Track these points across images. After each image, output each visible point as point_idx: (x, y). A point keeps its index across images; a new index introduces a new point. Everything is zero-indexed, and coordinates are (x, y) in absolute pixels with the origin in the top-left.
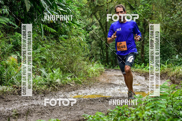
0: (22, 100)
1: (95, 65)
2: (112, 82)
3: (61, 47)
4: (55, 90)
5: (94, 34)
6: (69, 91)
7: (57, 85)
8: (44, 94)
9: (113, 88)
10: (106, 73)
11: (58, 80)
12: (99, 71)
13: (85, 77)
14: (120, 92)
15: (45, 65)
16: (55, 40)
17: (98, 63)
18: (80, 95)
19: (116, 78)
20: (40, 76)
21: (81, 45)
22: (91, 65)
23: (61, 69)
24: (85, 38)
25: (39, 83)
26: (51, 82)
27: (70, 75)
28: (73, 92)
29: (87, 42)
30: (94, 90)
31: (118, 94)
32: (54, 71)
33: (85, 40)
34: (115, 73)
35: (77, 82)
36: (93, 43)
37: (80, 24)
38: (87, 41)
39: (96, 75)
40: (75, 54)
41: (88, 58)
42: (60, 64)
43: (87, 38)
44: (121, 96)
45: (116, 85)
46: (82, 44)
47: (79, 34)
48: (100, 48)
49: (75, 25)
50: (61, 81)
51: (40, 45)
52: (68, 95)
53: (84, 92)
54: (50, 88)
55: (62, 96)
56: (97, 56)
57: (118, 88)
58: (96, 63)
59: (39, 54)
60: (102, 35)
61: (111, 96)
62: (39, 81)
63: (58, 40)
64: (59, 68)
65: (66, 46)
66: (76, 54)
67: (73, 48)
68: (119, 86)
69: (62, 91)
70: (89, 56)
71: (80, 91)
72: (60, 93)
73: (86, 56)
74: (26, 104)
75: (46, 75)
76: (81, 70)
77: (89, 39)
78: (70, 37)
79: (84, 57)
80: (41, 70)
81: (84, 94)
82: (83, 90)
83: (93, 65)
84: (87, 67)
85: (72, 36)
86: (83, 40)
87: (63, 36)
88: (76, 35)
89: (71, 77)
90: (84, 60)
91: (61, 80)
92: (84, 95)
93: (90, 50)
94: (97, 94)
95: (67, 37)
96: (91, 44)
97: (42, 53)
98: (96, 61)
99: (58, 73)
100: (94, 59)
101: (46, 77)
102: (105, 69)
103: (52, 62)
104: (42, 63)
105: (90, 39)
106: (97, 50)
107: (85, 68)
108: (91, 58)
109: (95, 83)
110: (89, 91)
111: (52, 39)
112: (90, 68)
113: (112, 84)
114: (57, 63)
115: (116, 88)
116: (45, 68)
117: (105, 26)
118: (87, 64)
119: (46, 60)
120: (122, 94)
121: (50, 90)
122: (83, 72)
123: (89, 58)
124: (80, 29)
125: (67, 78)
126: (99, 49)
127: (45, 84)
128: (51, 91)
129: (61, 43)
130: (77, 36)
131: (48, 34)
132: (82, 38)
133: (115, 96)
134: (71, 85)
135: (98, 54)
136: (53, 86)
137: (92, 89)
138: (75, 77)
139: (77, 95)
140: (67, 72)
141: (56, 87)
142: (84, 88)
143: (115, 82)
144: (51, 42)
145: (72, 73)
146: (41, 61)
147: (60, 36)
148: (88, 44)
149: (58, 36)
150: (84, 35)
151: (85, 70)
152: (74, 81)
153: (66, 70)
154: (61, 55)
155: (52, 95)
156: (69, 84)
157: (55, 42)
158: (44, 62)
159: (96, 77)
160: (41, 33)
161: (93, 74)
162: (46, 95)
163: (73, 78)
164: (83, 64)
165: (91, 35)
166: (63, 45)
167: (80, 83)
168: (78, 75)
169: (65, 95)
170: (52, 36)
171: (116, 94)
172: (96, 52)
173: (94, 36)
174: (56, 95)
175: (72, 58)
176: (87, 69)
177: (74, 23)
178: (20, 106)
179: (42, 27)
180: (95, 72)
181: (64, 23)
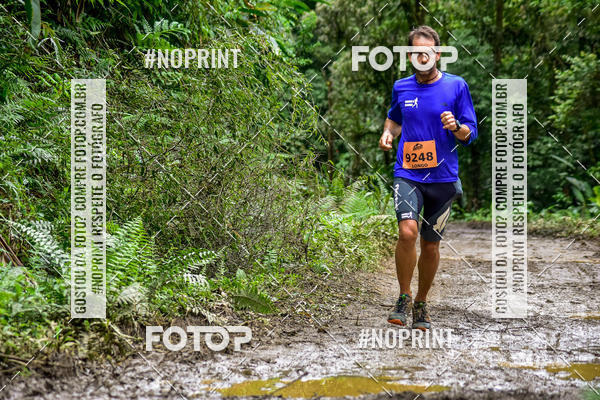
1: (352, 198)
2: (455, 303)
3: (146, 91)
4: (115, 350)
5: (343, 13)
6: (200, 357)
7: (124, 323)
8: (47, 375)
9: (458, 338)
11: (133, 292)
12: (376, 234)
13: (294, 272)
14: (502, 360)
15: (54, 201)
16: (111, 52)
17: (371, 185)
18: (265, 378)
19: (474, 278)
20: (19, 271)
21: (266, 82)
22: (330, 200)
23: (152, 225)
24: (291, 41)
25: (18, 308)
27: (204, 262)
28: (223, 364)
29: (303, 62)
30: (346, 349)
31: (493, 374)
33: (290, 51)
34: (471, 244)
38: (301, 54)
39: (359, 260)
40: (234, 136)
41: (311, 157)
42: (144, 194)
43: (305, 40)
44: (508, 387)
45: (479, 319)
46: (272, 77)
47: (256, 16)
48: (381, 99)
50: (151, 297)
51: (22, 83)
52: (194, 379)
53: (284, 359)
54: (86, 339)
55: (155, 386)
56: (363, 143)
57: (493, 339)
58: (356, 185)
59: (14, 136)
60: (394, 19)
61: (446, 383)
62: (16, 299)
63: (130, 48)
64: (139, 220)
65: (176, 87)
66: (238, 133)
67: (217, 100)
68: (497, 327)
69: (156, 358)
70: (316, 145)
71: (263, 354)
72: (141, 369)
73: (298, 148)
75: (58, 255)
76: (266, 227)
77: (314, 41)
78: (200, 31)
79: (284, 149)
80: (30, 231)
81: (286, 374)
82: (281, 349)
83: (338, 202)
84: (306, 213)
85: (214, 23)
86: (277, 51)
87: (157, 23)
88: (238, 21)
89: (211, 271)
90: (287, 172)
91: (153, 289)
92: (287, 380)
93: (323, 111)
94: (363, 373)
95: (187, 32)
96: (328, 72)
97: (33, 132)
98: (356, 174)
99: (133, 246)
100: (344, 163)
101: (59, 276)
104: (34, 189)
105: (324, 44)
106: (364, 106)
107: (294, 218)
108: (326, 158)
109: (350, 308)
110: (315, 355)
111: (92, 46)
112: (324, 218)
113: (454, 311)
114: (128, 190)
115: (477, 335)
116: (50, 217)
118: (307, 195)
119: (56, 173)
120: (514, 375)
121: (83, 352)
122: (278, 240)
123: (313, 160)
125: (188, 276)
126: (374, 101)
127: (56, 317)
128: (90, 358)
130: (244, 25)
131: (67, 14)
132: (276, 40)
133: (472, 387)
135: (370, 132)
137: (335, 346)
138: (231, 272)
139: (243, 379)
140: (184, 242)
141: (117, 329)
142: (289, 338)
143: (469, 300)
144: (88, 63)
145: (217, 247)
146: (28, 174)
147: (141, 28)
148: (311, 71)
149: (128, 27)
150: (284, 19)
151: (292, 227)
152: (230, 296)
153: (181, 232)
154: (151, 139)
155: (96, 383)
156: (200, 314)
157: (111, 61)
158: (48, 184)
159: (359, 269)
160: (22, 8)
161: (343, 251)
162: (57, 384)
163: (223, 279)
164: (283, 196)
165: (329, 22)
166: (159, 81)
167: (262, 305)
168: (252, 258)
169: (176, 378)
170: (94, 28)
171: (480, 373)
172: (357, 119)
173: (347, 25)
174: (122, 384)
175: (214, 159)
176: (302, 226)
180: (354, 240)
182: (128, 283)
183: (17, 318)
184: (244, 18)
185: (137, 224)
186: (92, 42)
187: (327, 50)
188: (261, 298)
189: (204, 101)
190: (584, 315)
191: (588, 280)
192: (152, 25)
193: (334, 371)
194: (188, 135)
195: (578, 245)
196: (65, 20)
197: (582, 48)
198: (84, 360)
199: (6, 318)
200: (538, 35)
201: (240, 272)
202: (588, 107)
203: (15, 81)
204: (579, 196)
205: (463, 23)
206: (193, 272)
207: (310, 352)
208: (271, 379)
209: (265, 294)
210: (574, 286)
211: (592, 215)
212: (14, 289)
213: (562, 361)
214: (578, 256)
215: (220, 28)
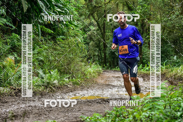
0: (20, 102)
1: (93, 66)
2: (110, 84)
3: (58, 48)
4: (53, 91)
5: (91, 35)
6: (67, 93)
7: (54, 87)
8: (41, 95)
9: (110, 89)
10: (104, 74)
11: (56, 82)
12: (97, 72)
13: (83, 78)
14: (118, 93)
15: (43, 66)
16: (52, 41)
17: (96, 64)
18: (78, 96)
19: (113, 79)
20: (37, 78)
21: (78, 46)
22: (89, 66)
23: (59, 70)
24: (83, 39)
26: (48, 83)
28: (71, 94)
29: (85, 43)
30: (92, 91)
31: (116, 95)
32: (51, 72)
33: (82, 41)
34: (113, 74)
35: (75, 83)
36: (91, 44)
37: (78, 24)
38: (84, 42)
39: (94, 76)
40: (73, 55)
41: (86, 59)
42: (58, 65)
44: (119, 97)
45: (114, 86)
46: (79, 45)
47: (77, 35)
48: (98, 49)
49: (73, 26)
50: (59, 82)
51: (38, 46)
52: (66, 96)
53: (81, 93)
54: (48, 89)
55: (59, 97)
56: (95, 57)
57: (116, 89)
58: (94, 64)
59: (36, 55)
60: (100, 36)
61: (108, 97)
63: (56, 41)
64: (57, 69)
65: (63, 47)
68: (117, 87)
69: (60, 93)
70: (87, 57)
71: (78, 92)
72: (57, 94)
73: (84, 57)
74: (23, 106)
75: (44, 75)
76: (78, 71)
77: (86, 39)
78: (67, 38)
79: (81, 58)
80: (39, 71)
81: (81, 95)
82: (81, 91)
84: (85, 68)
85: (69, 36)
86: (80, 41)
87: (60, 36)
88: (74, 36)
89: (69, 78)
90: (82, 61)
91: (59, 81)
92: (82, 96)
93: (88, 51)
94: (94, 95)
95: (65, 38)
96: (89, 45)
97: (39, 55)
98: (94, 62)
99: (56, 74)
101: (43, 79)
102: (103, 71)
103: (49, 63)
104: (39, 64)
106: (95, 50)
108: (88, 59)
109: (92, 84)
112: (88, 69)
113: (110, 85)
114: (55, 64)
115: (114, 89)
116: (42, 69)
117: (103, 26)
118: (85, 65)
119: (43, 61)
120: (120, 95)
121: (47, 91)
122: (80, 73)
124: (78, 29)
125: (65, 79)
126: (97, 50)
127: (43, 86)
128: (49, 92)
129: (58, 44)
130: (75, 37)
132: (80, 39)
133: (113, 97)
134: (69, 86)
135: (96, 55)
136: (50, 88)
137: (90, 91)
138: (72, 78)
139: (74, 96)
140: (64, 73)
142: (82, 89)
143: (112, 83)
144: (48, 43)
145: (70, 74)
146: (38, 62)
147: (57, 37)
149: (55, 37)
150: (81, 36)
152: (72, 82)
153: (64, 71)
154: (59, 56)
155: (50, 97)
156: (67, 85)
157: (52, 43)
158: (42, 63)
159: (94, 78)
160: (38, 34)
161: (91, 75)
162: (43, 97)
163: (71, 80)
164: (81, 66)
165: (89, 36)
166: (60, 46)
169: (63, 96)
170: (50, 37)
171: (114, 95)
172: (94, 53)
173: (92, 37)
174: (54, 97)
175: (69, 59)
176: (84, 70)
177: (72, 24)
178: (17, 107)
179: (39, 28)
180: (93, 73)
181: (62, 24)
182: (55, 80)
183: (37, 85)
184: (75, 35)
185: (56, 70)
186: (49, 40)
187: (89, 41)
188: (77, 83)
193: (90, 95)
196: (45, 36)
199: (35, 86)
201: (74, 78)
205: (112, 37)
207: (86, 92)
209: (78, 82)
212: (36, 81)
215: (71, 37)
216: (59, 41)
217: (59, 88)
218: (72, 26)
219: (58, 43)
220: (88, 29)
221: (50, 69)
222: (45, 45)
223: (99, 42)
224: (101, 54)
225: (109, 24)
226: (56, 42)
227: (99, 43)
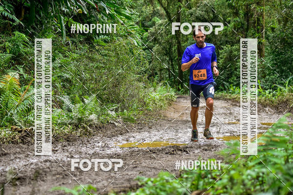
0: (29, 153)
1: (159, 88)
3: (97, 56)
5: (156, 33)
6: (113, 136)
7: (90, 126)
8: (68, 141)
10: (179, 102)
11: (93, 117)
12: (166, 99)
13: (142, 110)
15: (70, 90)
16: (87, 45)
17: (165, 84)
18: (133, 142)
20: (60, 110)
21: (133, 53)
22: (152, 89)
23: (99, 97)
24: (140, 41)
25: (59, 121)
26: (80, 120)
27: (114, 108)
28: (120, 138)
30: (157, 133)
32: (85, 100)
33: (140, 44)
35: (126, 120)
36: (155, 49)
37: (132, 14)
39: (161, 107)
40: (123, 70)
41: (146, 76)
42: (96, 87)
43: (145, 41)
46: (135, 52)
47: (130, 34)
48: (168, 59)
49: (122, 17)
50: (98, 118)
51: (60, 54)
52: (112, 143)
53: (138, 136)
54: (79, 130)
55: (100, 144)
56: (162, 72)
58: (160, 84)
59: (58, 70)
61: (187, 143)
62: (59, 119)
63: (92, 44)
64: (95, 95)
65: (106, 55)
67: (118, 59)
69: (100, 136)
70: (148, 72)
71: (132, 135)
72: (96, 139)
73: (143, 73)
74: (35, 160)
75: (72, 106)
76: (133, 97)
77: (147, 41)
78: (113, 39)
79: (138, 74)
80: (63, 99)
82: (137, 133)
83: (155, 89)
84: (145, 93)
85: (117, 36)
86: (136, 44)
88: (124, 35)
89: (116, 110)
90: (139, 80)
91: (99, 116)
93: (150, 62)
94: (162, 140)
95: (109, 39)
97: (63, 69)
98: (160, 81)
99: (93, 103)
100: (157, 78)
101: (71, 112)
102: (176, 96)
104: (64, 86)
105: (150, 42)
106: (163, 61)
107: (142, 94)
108: (151, 76)
109: (158, 121)
110: (148, 135)
111: (81, 43)
112: (150, 94)
114: (91, 86)
116: (69, 94)
118: (145, 88)
119: (70, 81)
121: (79, 134)
122: (137, 101)
123: (147, 77)
124: (131, 24)
125: (109, 112)
126: (166, 59)
127: (70, 124)
128: (81, 136)
129: (97, 51)
130: (126, 36)
132: (136, 41)
134: (116, 124)
135: (164, 69)
136: (84, 128)
137: (154, 132)
138: (122, 111)
139: (126, 142)
140: (108, 102)
141: (88, 128)
142: (140, 130)
144: (79, 48)
145: (118, 103)
146: (62, 82)
147: (95, 38)
148: (147, 50)
149: (91, 38)
150: (138, 35)
151: (141, 97)
152: (122, 118)
153: (107, 99)
154: (98, 71)
155: (82, 143)
156: (113, 123)
157: (86, 48)
158: (68, 85)
159: (161, 109)
160: (61, 33)
161: (156, 104)
162: (71, 144)
163: (120, 113)
164: (138, 88)
165: (152, 36)
166: (101, 54)
167: (132, 120)
168: (129, 106)
169: (106, 142)
170: (82, 38)
172: (160, 65)
173: (157, 37)
174: (90, 144)
175: (117, 77)
176: (144, 96)
177: (120, 14)
178: (24, 163)
179: (63, 22)
180: (160, 101)
181: (103, 14)
182: (91, 114)
183: (59, 124)
184: (126, 34)
187: (151, 44)
189: (114, 59)
190: (227, 122)
191: (229, 112)
192: (99, 37)
193: (153, 140)
194: (109, 70)
195: (226, 102)
196: (73, 36)
197: (226, 44)
198: (79, 137)
199: (56, 124)
200: (214, 40)
201: (125, 111)
202: (229, 61)
203: (58, 54)
204: (226, 87)
206: (111, 111)
207: (146, 134)
208: (134, 142)
209: (133, 117)
210: (225, 113)
211: (230, 93)
212: (58, 116)
213: (221, 136)
214: (226, 105)
215: (119, 38)
216: (98, 45)
217: (98, 128)
218: (121, 19)
219: (97, 47)
220: (149, 23)
221: (83, 94)
222: (74, 53)
223: (170, 46)
224: (173, 67)
225: (186, 14)
226: (93, 47)
227: (170, 48)
